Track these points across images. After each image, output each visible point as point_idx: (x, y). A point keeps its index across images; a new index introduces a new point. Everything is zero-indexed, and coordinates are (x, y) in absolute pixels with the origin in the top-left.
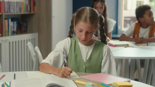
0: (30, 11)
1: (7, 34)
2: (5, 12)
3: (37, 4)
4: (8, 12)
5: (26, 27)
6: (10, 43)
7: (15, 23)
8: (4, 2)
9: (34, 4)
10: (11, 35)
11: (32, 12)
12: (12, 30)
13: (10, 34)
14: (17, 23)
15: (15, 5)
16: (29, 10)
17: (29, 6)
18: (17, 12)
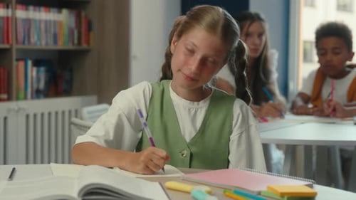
0: (79, 43)
1: (22, 95)
2: (17, 42)
3: (95, 26)
4: (26, 42)
5: (70, 82)
6: (27, 116)
7: (42, 69)
8: (16, 19)
9: (89, 28)
10: (32, 98)
11: (84, 46)
12: (35, 86)
13: (29, 95)
14: (47, 71)
15: (43, 26)
16: (76, 41)
17: (76, 32)
18: (47, 44)
